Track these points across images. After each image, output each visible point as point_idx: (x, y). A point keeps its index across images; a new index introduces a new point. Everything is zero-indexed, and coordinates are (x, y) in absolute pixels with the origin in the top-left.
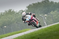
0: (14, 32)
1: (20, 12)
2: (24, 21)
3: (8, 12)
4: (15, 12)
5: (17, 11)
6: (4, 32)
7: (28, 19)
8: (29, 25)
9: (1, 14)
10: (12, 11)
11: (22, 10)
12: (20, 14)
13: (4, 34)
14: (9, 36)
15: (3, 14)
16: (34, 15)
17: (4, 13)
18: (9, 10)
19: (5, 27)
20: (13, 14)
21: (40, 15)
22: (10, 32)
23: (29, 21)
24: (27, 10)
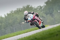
0: (32, 29)
1: (38, 8)
2: (26, 21)
3: (26, 7)
4: (33, 8)
5: (35, 7)
6: (22, 28)
7: (29, 19)
8: (31, 25)
9: (19, 10)
10: (30, 7)
11: (40, 6)
12: (38, 9)
13: (22, 30)
14: (27, 32)
15: (20, 10)
16: (37, 14)
17: (22, 9)
18: (27, 6)
19: (23, 23)
20: (31, 9)
21: (59, 11)
22: (28, 29)
23: (31, 21)
24: (45, 6)
